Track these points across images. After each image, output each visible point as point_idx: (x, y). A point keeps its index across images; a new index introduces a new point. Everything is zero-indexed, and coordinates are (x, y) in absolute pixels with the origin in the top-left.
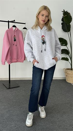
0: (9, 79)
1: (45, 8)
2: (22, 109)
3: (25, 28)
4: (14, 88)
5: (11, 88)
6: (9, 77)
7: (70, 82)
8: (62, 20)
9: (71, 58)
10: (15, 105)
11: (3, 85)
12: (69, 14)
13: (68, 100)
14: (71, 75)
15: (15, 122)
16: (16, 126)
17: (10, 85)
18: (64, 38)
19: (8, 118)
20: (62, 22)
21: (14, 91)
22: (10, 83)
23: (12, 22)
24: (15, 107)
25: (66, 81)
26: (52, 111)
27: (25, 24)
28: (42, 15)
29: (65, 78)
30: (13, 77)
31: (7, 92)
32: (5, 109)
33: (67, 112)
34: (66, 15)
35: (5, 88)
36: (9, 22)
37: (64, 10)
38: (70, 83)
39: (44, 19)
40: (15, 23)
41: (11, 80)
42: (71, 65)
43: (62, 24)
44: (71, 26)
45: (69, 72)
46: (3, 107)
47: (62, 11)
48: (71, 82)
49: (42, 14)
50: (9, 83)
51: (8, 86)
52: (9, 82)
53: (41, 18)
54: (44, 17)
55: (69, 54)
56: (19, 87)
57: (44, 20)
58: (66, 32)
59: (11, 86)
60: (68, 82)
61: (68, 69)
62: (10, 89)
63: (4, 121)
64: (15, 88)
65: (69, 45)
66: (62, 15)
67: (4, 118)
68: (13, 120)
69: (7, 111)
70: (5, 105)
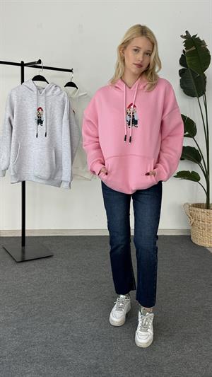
0: (21, 232)
1: (143, 31)
2: (58, 324)
3: (71, 84)
5: (26, 259)
6: (21, 228)
7: (203, 244)
8: (182, 61)
9: (208, 172)
10: (37, 314)
11: (3, 250)
12: (202, 43)
13: (196, 297)
14: (206, 223)
15: (36, 367)
17: (23, 252)
19: (15, 353)
20: (181, 68)
21: (35, 269)
22: (23, 244)
23: (33, 65)
24: (37, 320)
25: (192, 241)
27: (71, 71)
28: (136, 50)
29: (189, 231)
30: (34, 227)
31: (15, 272)
32: (8, 326)
33: (194, 336)
34: (193, 48)
35: (10, 261)
36: (22, 65)
37: (187, 32)
39: (141, 59)
40: (40, 67)
41: (29, 237)
42: (208, 194)
43: (181, 73)
44: (207, 80)
45: (202, 213)
47: (182, 36)
48: (207, 244)
49: (135, 48)
50: (21, 245)
51: (18, 256)
52: (21, 241)
53: (133, 58)
54: (140, 56)
55: (202, 162)
56: (51, 259)
60: (198, 243)
61: (198, 206)
62: (24, 264)
64: (39, 261)
65: (200, 136)
66: (180, 48)
67: (5, 353)
68: (30, 357)
69: (15, 331)
70: (6, 311)
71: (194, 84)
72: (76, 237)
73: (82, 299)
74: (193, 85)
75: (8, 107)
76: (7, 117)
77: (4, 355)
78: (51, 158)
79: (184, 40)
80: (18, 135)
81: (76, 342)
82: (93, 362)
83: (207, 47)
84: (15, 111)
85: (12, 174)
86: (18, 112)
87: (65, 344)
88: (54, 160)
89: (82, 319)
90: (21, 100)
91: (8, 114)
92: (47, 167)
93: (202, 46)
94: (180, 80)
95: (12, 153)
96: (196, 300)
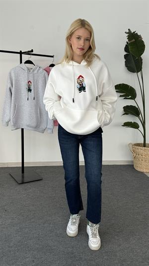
2: (46, 225)
4: (31, 183)
5: (25, 182)
7: (141, 170)
8: (126, 49)
9: (144, 122)
10: (32, 218)
11: (9, 176)
12: (139, 37)
13: (138, 206)
14: (144, 156)
15: (33, 253)
16: (35, 260)
17: (23, 177)
18: (130, 84)
19: (18, 244)
20: (126, 53)
22: (23, 172)
24: (32, 222)
25: (134, 168)
26: (108, 229)
28: (78, 38)
29: (132, 162)
30: (30, 160)
31: (18, 190)
32: (13, 226)
34: (134, 40)
35: (14, 183)
37: (129, 30)
38: (142, 173)
39: (82, 45)
40: (32, 54)
41: (26, 167)
42: (144, 137)
43: (126, 57)
44: (143, 61)
45: (141, 150)
46: (10, 221)
47: (126, 32)
48: (144, 171)
51: (19, 179)
52: (21, 170)
54: (81, 42)
55: (140, 116)
56: (41, 181)
57: (81, 47)
58: (133, 71)
59: (25, 179)
60: (138, 169)
61: (138, 145)
62: (23, 185)
63: (11, 249)
64: (33, 183)
65: (139, 98)
66: (124, 40)
67: (12, 244)
68: (28, 247)
69: (18, 230)
70: (12, 216)
71: (134, 63)
72: (58, 166)
73: (62, 208)
74: (133, 65)
75: (9, 81)
76: (8, 87)
77: (11, 246)
78: (37, 114)
79: (127, 35)
80: (16, 99)
81: (59, 236)
82: (70, 250)
83: (143, 40)
84: (13, 83)
85: (12, 124)
86: (16, 84)
87: (51, 238)
88: (39, 115)
89: (62, 221)
90: (17, 76)
91: (9, 85)
92: (35, 120)
93: (139, 39)
94: (125, 62)
95: (12, 111)
96: (138, 207)
